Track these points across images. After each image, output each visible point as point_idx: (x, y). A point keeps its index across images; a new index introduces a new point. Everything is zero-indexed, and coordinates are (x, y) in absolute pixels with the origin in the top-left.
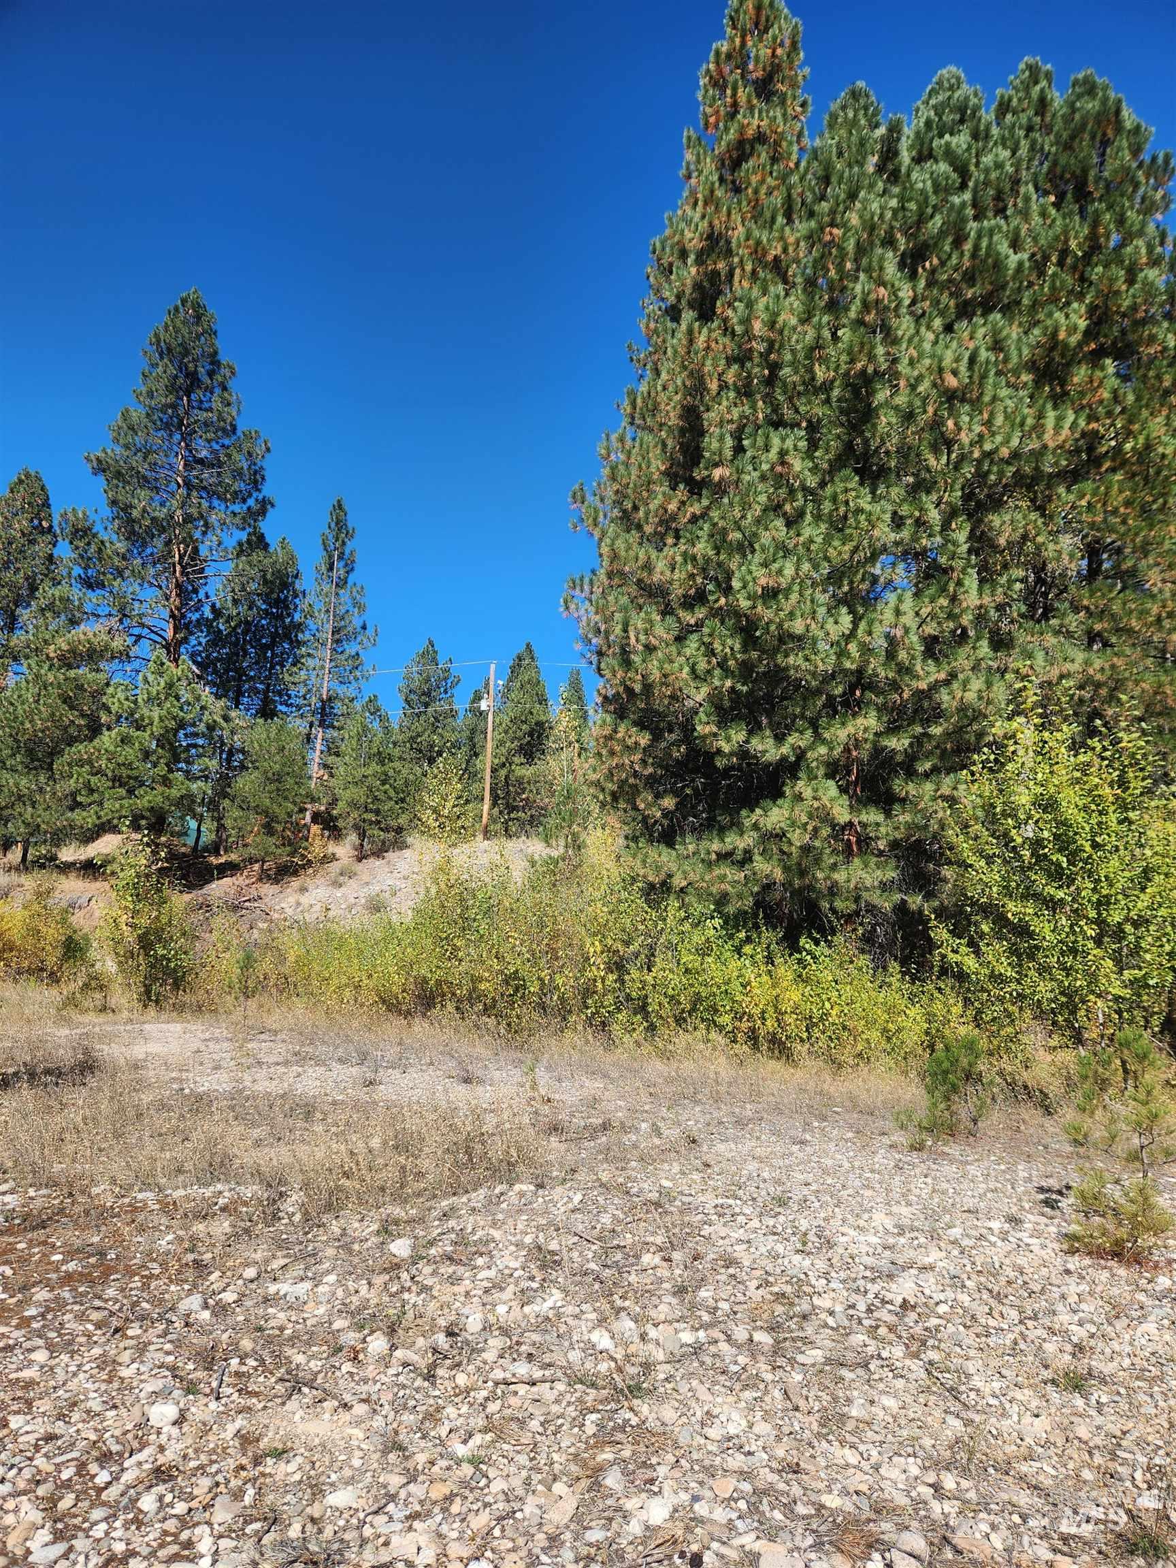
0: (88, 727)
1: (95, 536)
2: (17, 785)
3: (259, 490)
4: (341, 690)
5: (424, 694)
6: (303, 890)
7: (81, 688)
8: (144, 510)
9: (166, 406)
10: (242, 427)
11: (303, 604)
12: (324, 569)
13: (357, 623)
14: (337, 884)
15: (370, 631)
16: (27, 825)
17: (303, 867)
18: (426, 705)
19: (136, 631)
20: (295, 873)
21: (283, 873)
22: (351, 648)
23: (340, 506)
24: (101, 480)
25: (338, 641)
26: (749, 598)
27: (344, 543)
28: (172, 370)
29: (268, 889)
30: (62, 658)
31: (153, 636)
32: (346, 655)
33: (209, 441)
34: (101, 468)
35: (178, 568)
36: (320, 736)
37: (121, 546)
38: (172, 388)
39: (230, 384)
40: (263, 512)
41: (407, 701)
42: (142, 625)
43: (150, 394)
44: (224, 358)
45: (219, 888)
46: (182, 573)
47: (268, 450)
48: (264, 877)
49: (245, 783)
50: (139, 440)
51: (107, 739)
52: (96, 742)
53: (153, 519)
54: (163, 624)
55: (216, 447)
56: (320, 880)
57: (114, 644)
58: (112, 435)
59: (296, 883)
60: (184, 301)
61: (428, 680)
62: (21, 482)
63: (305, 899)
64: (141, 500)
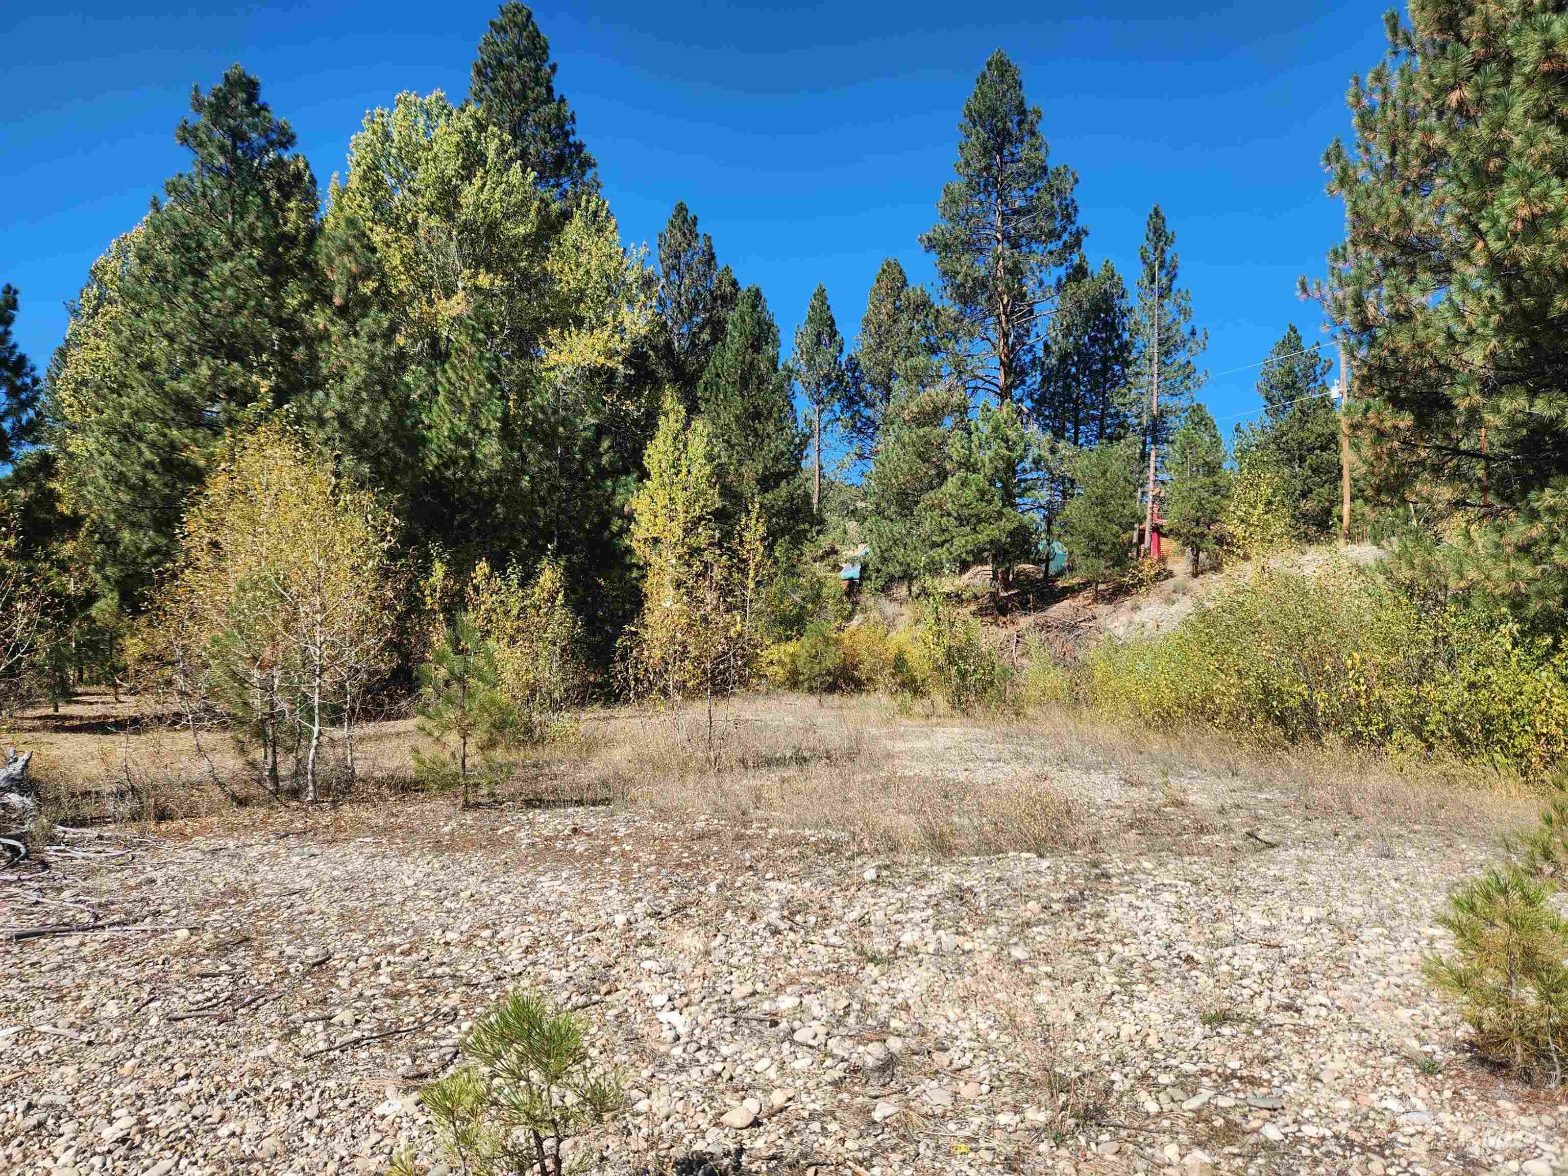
0: (938, 475)
1: (931, 306)
2: (891, 531)
3: (1073, 223)
4: (1173, 403)
5: (1287, 387)
6: (1135, 608)
7: (928, 442)
8: (966, 275)
9: (982, 170)
10: (1051, 168)
11: (1129, 322)
12: (1146, 282)
13: (1185, 330)
14: (1170, 602)
15: (1200, 336)
16: (901, 564)
17: (1134, 586)
18: (1292, 398)
19: (972, 384)
20: (1127, 593)
21: (1118, 593)
22: (1181, 357)
23: (1157, 213)
24: (933, 257)
25: (1167, 353)
26: (1500, 238)
27: (1163, 251)
28: (984, 135)
29: (1101, 609)
30: (914, 420)
31: (987, 386)
32: (1176, 366)
33: (1023, 190)
34: (931, 244)
35: (1003, 317)
36: (1153, 453)
37: (953, 311)
38: (986, 152)
39: (1038, 128)
40: (1078, 243)
41: (1269, 399)
42: (976, 377)
43: (967, 164)
44: (1029, 107)
45: (1060, 610)
46: (1007, 322)
47: (1076, 181)
48: (1100, 597)
49: (1074, 509)
50: (962, 209)
51: (951, 485)
52: (943, 488)
53: (974, 280)
54: (995, 373)
55: (1029, 192)
56: (1153, 598)
57: (953, 400)
58: (940, 211)
59: (1129, 603)
60: (989, 65)
61: (1291, 371)
62: (884, 271)
63: (1138, 617)
64: (964, 264)
